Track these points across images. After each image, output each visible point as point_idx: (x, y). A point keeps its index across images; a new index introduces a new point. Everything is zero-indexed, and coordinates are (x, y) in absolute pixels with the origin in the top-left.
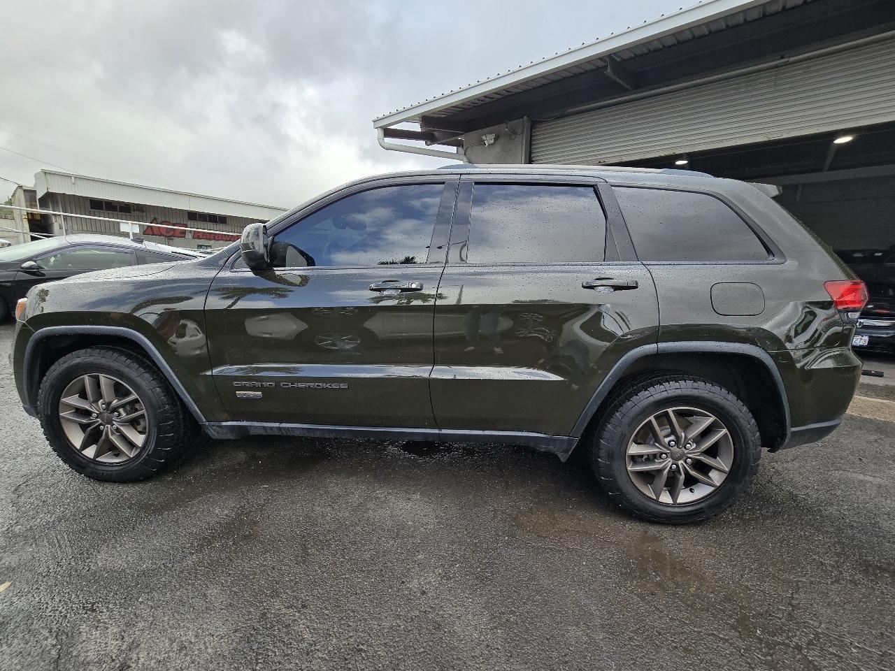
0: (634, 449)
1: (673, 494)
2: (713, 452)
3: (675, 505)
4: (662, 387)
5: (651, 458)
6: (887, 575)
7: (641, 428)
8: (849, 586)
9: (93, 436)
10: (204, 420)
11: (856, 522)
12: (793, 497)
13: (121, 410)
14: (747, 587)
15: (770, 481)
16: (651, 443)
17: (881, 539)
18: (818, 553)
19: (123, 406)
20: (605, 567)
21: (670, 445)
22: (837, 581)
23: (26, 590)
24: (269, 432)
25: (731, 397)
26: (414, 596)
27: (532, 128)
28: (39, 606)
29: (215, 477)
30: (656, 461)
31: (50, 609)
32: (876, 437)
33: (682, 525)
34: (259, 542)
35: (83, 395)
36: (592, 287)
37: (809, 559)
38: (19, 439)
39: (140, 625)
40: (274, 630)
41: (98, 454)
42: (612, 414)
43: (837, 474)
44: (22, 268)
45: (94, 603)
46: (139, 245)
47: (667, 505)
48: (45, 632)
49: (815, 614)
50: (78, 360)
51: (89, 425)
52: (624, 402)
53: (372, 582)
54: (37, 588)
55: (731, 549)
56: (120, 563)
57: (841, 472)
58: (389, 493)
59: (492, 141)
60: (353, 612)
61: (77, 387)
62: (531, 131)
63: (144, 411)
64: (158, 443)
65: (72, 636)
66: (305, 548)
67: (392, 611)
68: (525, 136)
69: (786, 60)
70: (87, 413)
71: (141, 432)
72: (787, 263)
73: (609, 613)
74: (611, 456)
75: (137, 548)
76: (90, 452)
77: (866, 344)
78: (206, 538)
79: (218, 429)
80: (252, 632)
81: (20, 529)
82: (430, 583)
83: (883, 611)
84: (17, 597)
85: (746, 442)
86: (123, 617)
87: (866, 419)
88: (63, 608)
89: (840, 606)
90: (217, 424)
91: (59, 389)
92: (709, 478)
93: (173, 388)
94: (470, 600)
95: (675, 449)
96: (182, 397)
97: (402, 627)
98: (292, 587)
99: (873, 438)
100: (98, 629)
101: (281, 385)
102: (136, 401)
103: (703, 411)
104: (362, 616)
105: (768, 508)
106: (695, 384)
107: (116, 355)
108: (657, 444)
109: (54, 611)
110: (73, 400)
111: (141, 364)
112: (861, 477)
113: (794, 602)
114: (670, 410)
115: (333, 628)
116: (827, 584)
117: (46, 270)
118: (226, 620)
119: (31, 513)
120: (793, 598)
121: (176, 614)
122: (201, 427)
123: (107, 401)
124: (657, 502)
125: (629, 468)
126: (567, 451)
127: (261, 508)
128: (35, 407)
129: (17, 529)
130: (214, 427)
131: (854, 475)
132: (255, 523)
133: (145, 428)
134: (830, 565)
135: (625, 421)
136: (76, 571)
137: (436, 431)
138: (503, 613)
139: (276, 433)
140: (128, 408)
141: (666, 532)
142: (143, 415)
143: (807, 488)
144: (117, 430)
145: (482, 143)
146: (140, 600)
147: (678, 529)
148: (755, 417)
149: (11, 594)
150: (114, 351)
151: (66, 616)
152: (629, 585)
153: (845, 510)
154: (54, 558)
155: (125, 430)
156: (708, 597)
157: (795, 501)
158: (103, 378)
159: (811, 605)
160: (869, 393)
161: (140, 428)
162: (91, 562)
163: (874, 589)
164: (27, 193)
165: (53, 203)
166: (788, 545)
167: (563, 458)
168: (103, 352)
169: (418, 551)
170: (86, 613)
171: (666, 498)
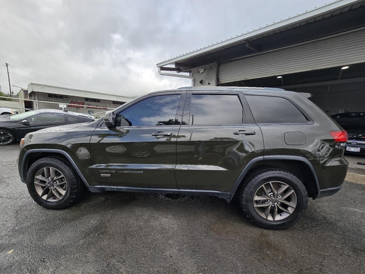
0: (257, 198)
1: (273, 217)
2: (289, 199)
3: (274, 221)
4: (267, 173)
5: (264, 202)
6: (363, 253)
7: (259, 189)
8: (346, 257)
9: (46, 191)
10: (88, 185)
11: (351, 229)
12: (325, 218)
13: (57, 181)
14: (303, 257)
15: (315, 211)
16: (264, 195)
17: (362, 237)
18: (334, 242)
19: (58, 180)
20: (244, 247)
21: (271, 196)
22: (341, 255)
23: (19, 253)
24: (113, 190)
25: (295, 177)
26: (168, 258)
27: (218, 66)
28: (24, 260)
29: (92, 207)
30: (266, 203)
31: (28, 261)
32: (362, 192)
33: (278, 229)
34: (108, 234)
35: (43, 175)
36: (238, 134)
37: (330, 245)
38: (18, 191)
39: (61, 268)
40: (112, 271)
41: (48, 198)
42: (247, 184)
43: (344, 208)
44: (22, 122)
45: (44, 259)
46: (66, 113)
47: (271, 221)
48: (26, 270)
49: (331, 269)
50: (42, 162)
51: (45, 187)
52: (252, 179)
53: (151, 252)
54: (23, 252)
55: (297, 240)
56: (54, 243)
57: (346, 207)
58: (159, 215)
59: (203, 71)
60: (143, 264)
61: (41, 172)
62: (218, 67)
63: (66, 182)
64: (70, 194)
65: (36, 272)
66: (125, 237)
67: (158, 264)
68: (216, 69)
69: (318, 39)
70: (44, 182)
71: (64, 190)
72: (314, 124)
73: (245, 267)
74: (247, 201)
75: (61, 236)
76: (45, 197)
77: (359, 151)
78: (88, 233)
79: (94, 189)
80: (104, 272)
81: (18, 228)
82: (174, 252)
83: (360, 268)
84: (16, 256)
85: (302, 196)
86: (55, 264)
87: (358, 184)
88: (33, 260)
89: (342, 266)
90: (93, 186)
91: (34, 173)
92: (288, 210)
93: (77, 173)
94: (190, 260)
95: (273, 198)
96: (80, 176)
97: (162, 271)
98: (120, 254)
99: (360, 193)
100: (46, 269)
101: (118, 171)
102: (63, 178)
103: (283, 183)
104: (146, 266)
105: (314, 223)
106: (280, 172)
107: (56, 160)
108: (265, 196)
109: (29, 261)
110: (40, 177)
111: (66, 163)
112: (355, 209)
113: (322, 264)
114: (270, 182)
115: (135, 271)
116: (337, 256)
117: (31, 123)
118: (94, 267)
119: (22, 222)
120: (322, 262)
121: (75, 264)
122: (87, 188)
123: (52, 177)
124: (266, 220)
125: (255, 206)
126: (230, 199)
127: (109, 220)
128: (25, 180)
129: (17, 228)
130: (92, 188)
131: (352, 209)
132: (107, 227)
133: (66, 188)
134: (339, 248)
135: (252, 186)
136: (38, 246)
137: (178, 190)
138: (203, 266)
139: (116, 190)
140: (60, 180)
141: (271, 232)
142: (65, 183)
143: (331, 214)
144: (56, 189)
145: (199, 72)
146: (62, 258)
147: (276, 231)
148: (305, 185)
149: (14, 254)
150: (56, 158)
151: (34, 264)
152: (254, 255)
153: (347, 224)
154: (30, 240)
155: (58, 189)
156: (287, 261)
157: (325, 220)
158: (51, 168)
159: (330, 265)
160: (360, 172)
161: (64, 188)
162: (44, 242)
163: (357, 259)
164: (25, 92)
165: (34, 95)
166: (322, 238)
167: (228, 201)
168: (51, 159)
169: (170, 239)
170: (41, 263)
171: (270, 218)
